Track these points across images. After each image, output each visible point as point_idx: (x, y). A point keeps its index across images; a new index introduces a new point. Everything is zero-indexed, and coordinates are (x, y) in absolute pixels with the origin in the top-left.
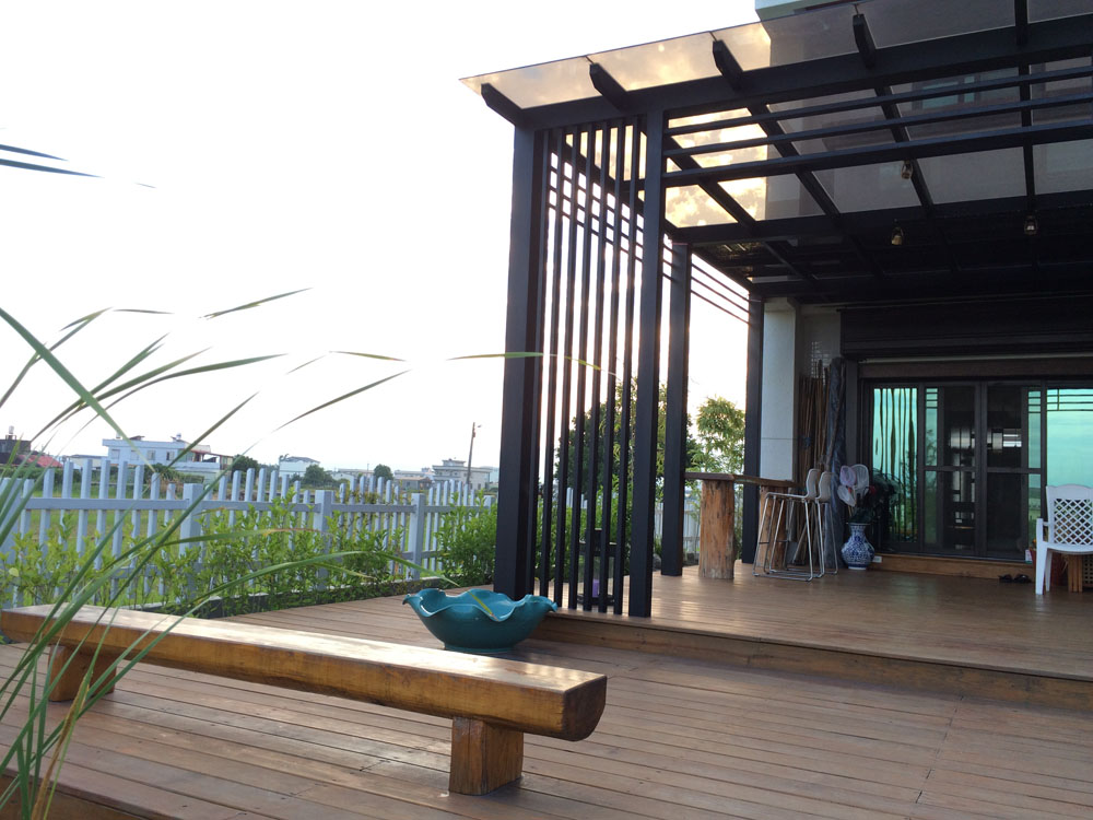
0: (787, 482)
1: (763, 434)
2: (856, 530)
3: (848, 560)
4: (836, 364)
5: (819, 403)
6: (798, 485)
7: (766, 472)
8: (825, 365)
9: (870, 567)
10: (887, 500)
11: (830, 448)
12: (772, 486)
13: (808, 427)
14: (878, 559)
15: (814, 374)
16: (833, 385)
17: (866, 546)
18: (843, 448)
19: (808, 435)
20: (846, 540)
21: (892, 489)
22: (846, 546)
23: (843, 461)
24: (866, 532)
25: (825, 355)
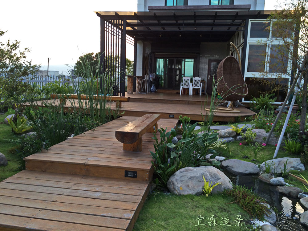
0: (141, 77)
1: (137, 67)
2: (153, 85)
3: (152, 91)
4: (150, 54)
5: (147, 61)
6: (143, 77)
7: (137, 75)
8: (148, 54)
9: (155, 92)
10: (159, 80)
11: (149, 70)
12: (139, 77)
13: (145, 66)
14: (157, 90)
15: (146, 55)
16: (150, 58)
17: (155, 88)
18: (151, 70)
19: (145, 67)
20: (151, 87)
21: (159, 78)
22: (151, 88)
23: (151, 73)
24: (155, 86)
25: (148, 52)
